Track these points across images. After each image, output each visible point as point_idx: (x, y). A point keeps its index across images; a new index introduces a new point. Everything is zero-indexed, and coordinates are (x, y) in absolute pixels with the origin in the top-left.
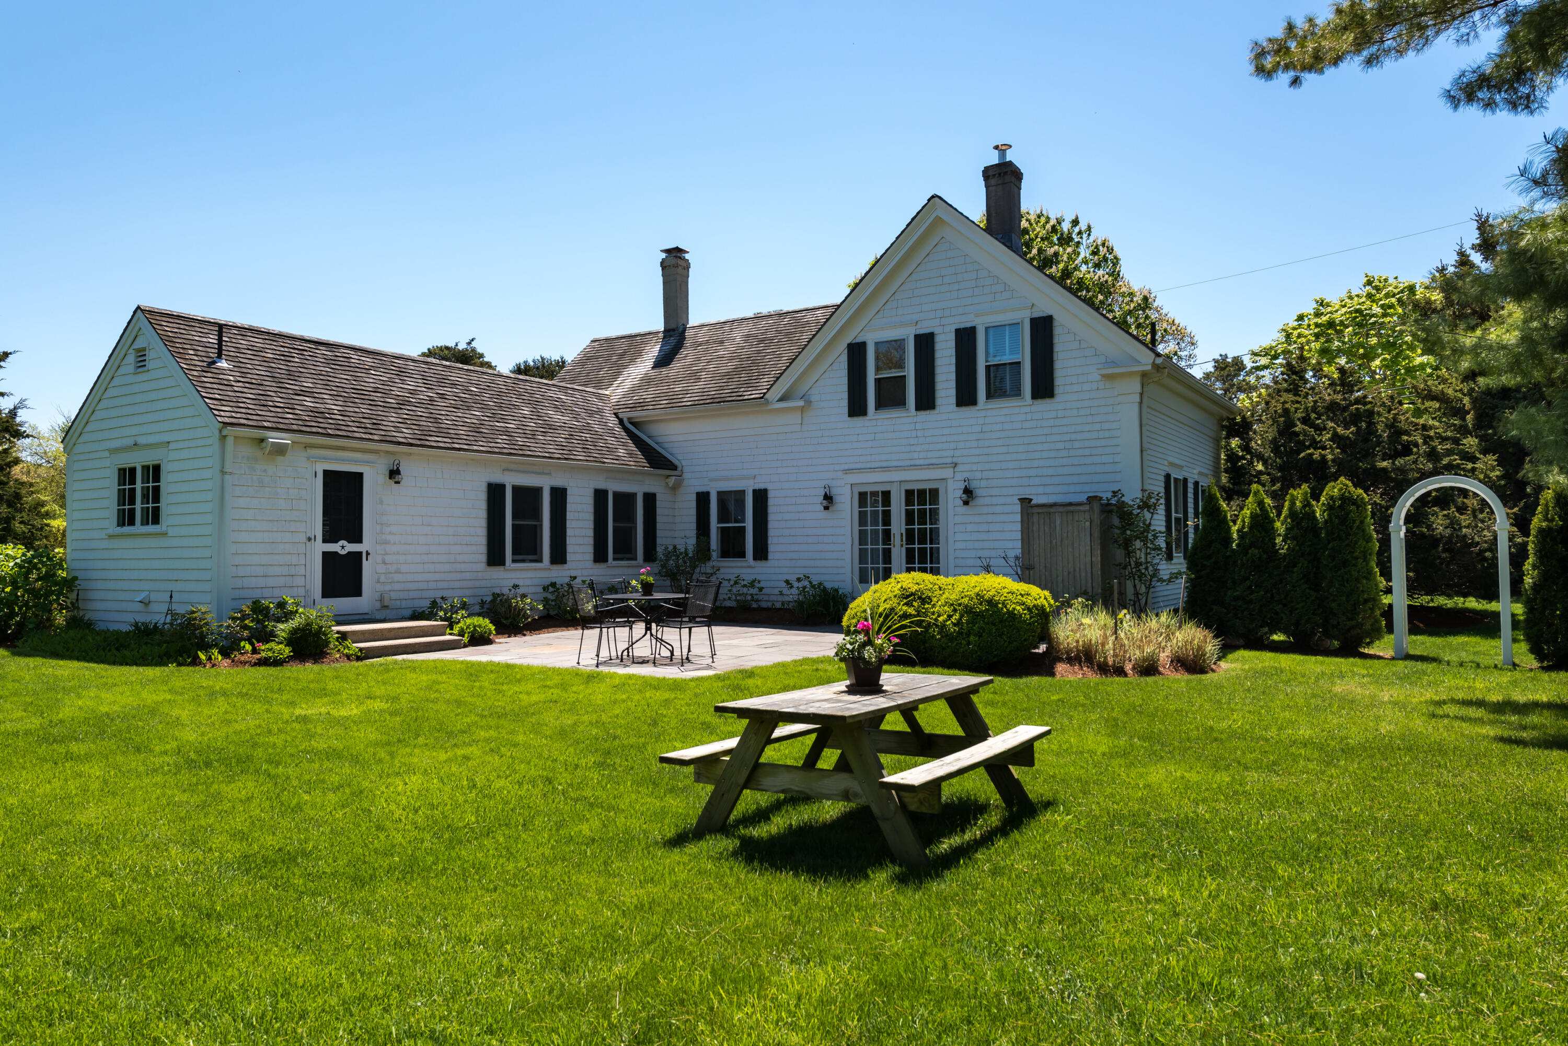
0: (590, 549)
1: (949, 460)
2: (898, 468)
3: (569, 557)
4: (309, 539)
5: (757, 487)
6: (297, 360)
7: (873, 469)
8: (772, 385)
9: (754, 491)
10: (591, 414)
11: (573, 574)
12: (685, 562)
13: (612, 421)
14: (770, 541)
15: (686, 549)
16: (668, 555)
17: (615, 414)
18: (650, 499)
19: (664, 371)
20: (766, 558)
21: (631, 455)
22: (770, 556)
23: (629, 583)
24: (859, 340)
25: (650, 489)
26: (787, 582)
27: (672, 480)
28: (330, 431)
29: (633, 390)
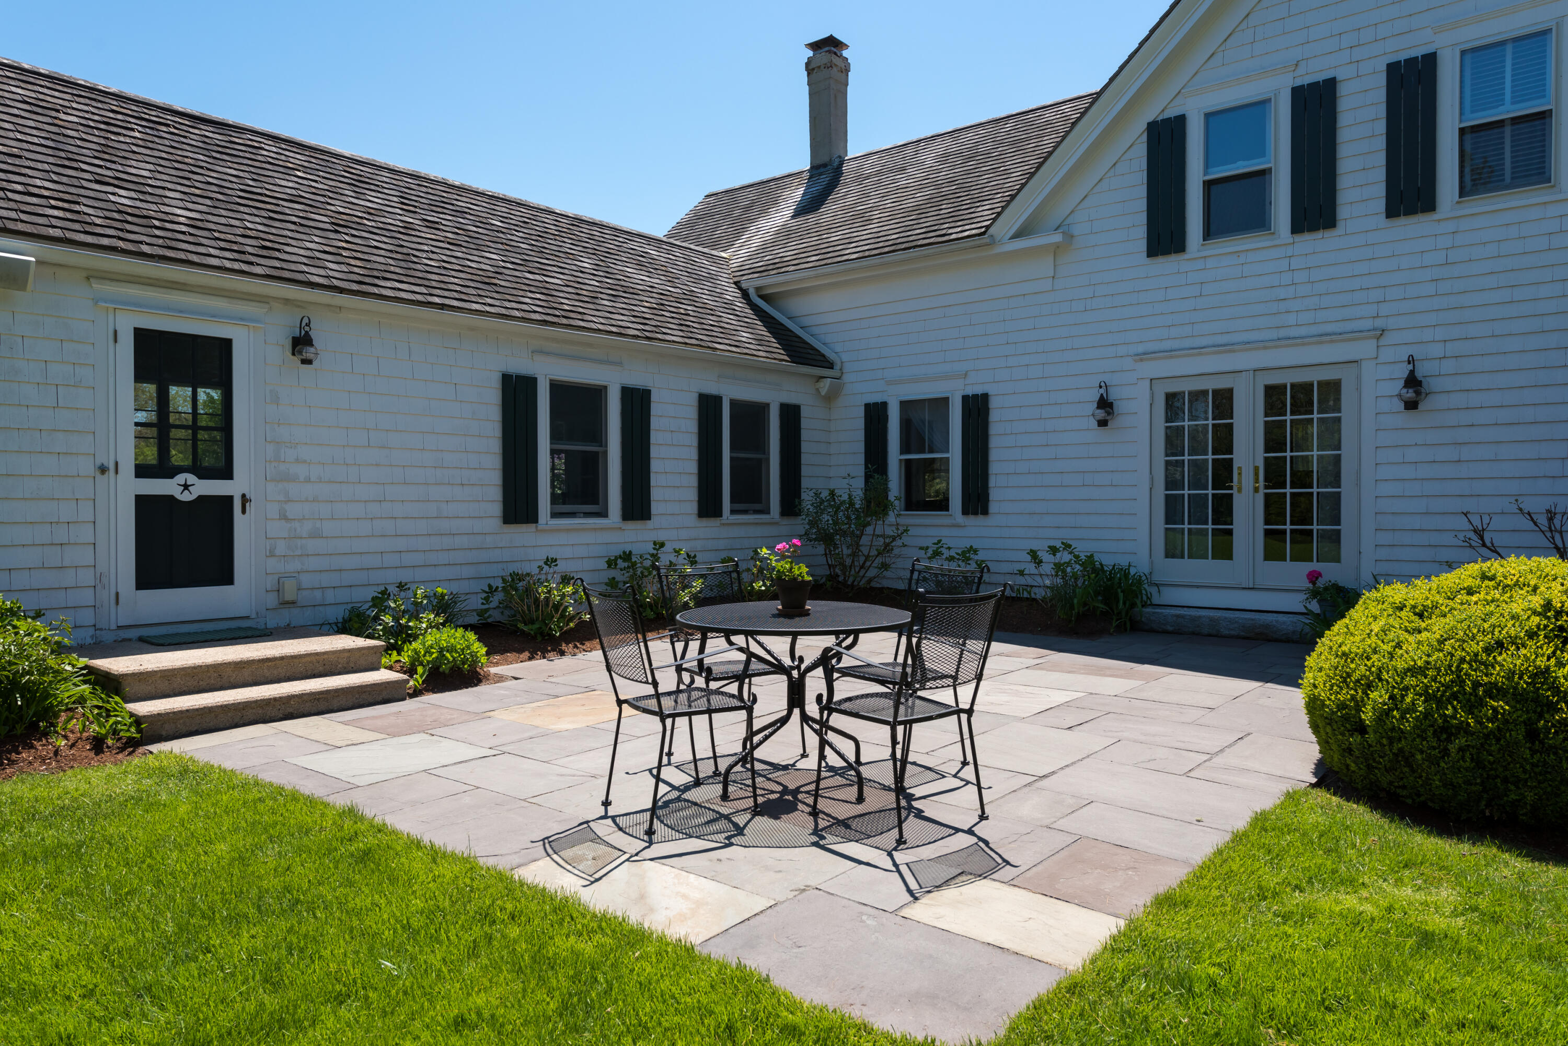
0: (692, 495)
1: (1368, 324)
2: (1249, 346)
3: (655, 508)
4: (103, 470)
5: (970, 391)
6: (137, 134)
7: (1199, 350)
8: (999, 214)
9: (965, 398)
10: (698, 280)
11: (661, 536)
12: (848, 518)
13: (732, 294)
14: (992, 482)
15: (850, 496)
16: (820, 504)
17: (735, 283)
18: (791, 415)
19: (812, 218)
20: (985, 512)
21: (760, 342)
22: (993, 507)
23: (756, 553)
24: (1171, 113)
25: (792, 399)
26: (1033, 554)
27: (825, 385)
28: (146, 249)
29: (764, 248)
